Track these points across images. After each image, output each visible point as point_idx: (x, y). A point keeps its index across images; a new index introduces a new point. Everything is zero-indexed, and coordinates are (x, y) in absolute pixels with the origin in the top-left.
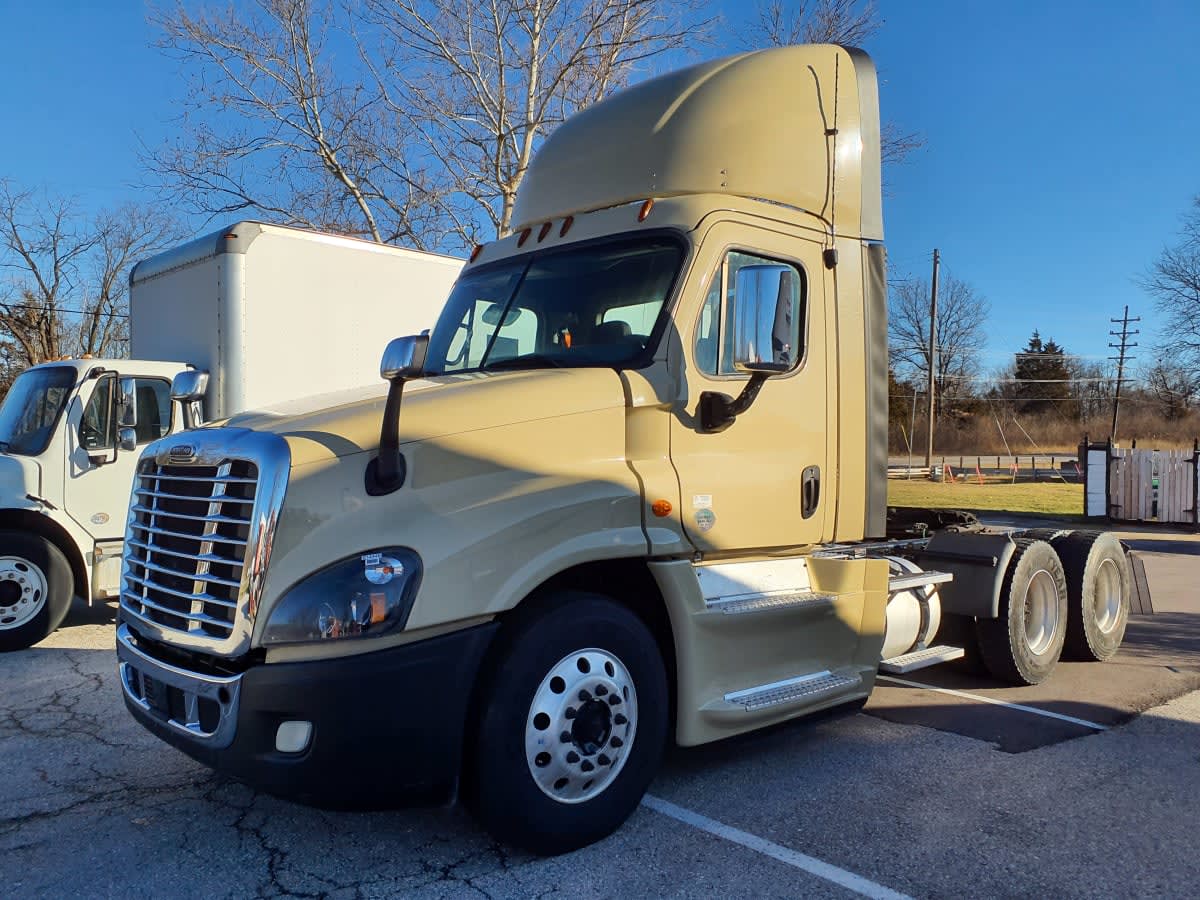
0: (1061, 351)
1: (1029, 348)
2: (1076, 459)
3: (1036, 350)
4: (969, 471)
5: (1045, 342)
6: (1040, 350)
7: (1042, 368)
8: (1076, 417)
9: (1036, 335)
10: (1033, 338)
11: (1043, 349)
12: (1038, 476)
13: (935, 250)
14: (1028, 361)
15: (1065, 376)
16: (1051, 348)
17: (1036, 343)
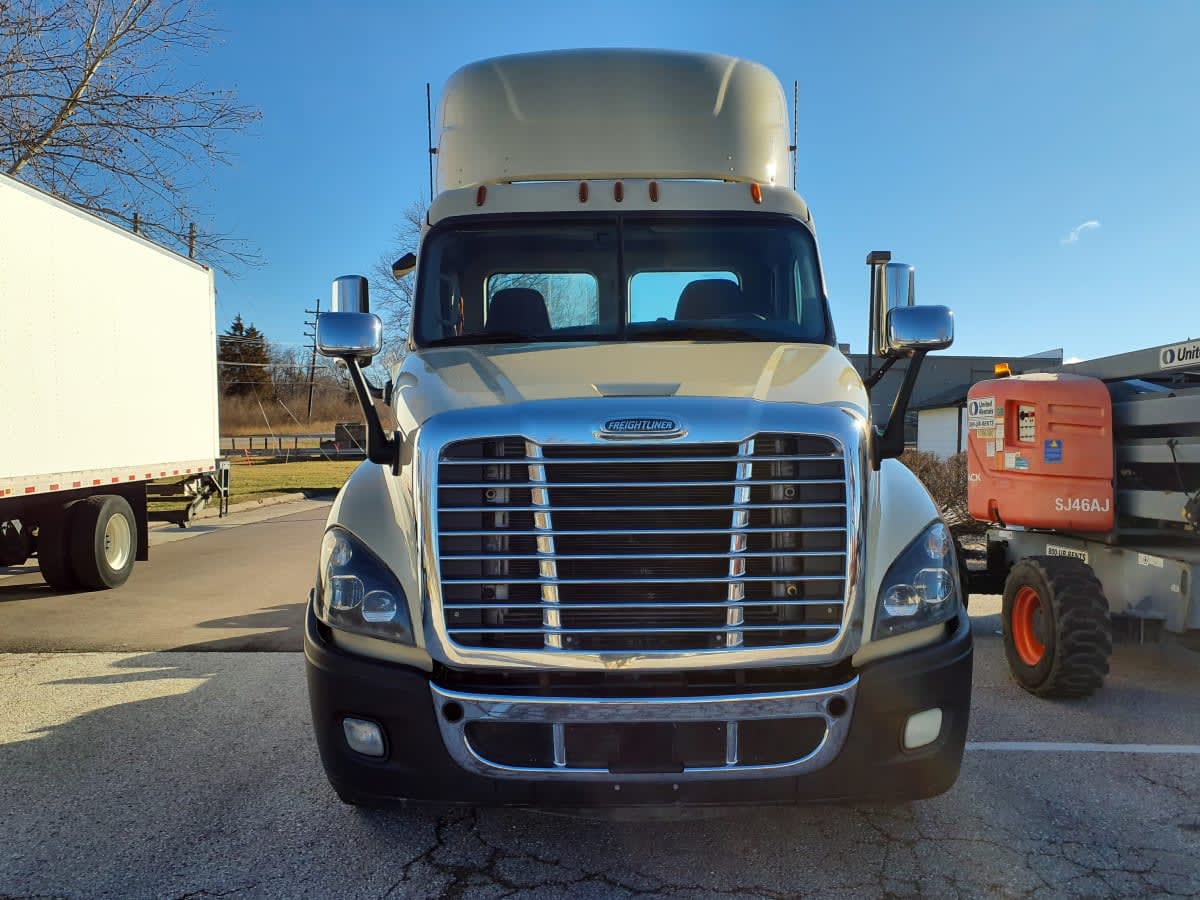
0: (261, 337)
1: (232, 331)
2: (333, 439)
3: (237, 333)
4: (242, 452)
5: (246, 326)
6: (241, 335)
7: (244, 352)
8: (274, 400)
9: (239, 319)
10: (236, 322)
11: (244, 333)
12: (299, 456)
13: (191, 225)
14: (232, 344)
15: (265, 361)
16: (252, 332)
17: (238, 327)
